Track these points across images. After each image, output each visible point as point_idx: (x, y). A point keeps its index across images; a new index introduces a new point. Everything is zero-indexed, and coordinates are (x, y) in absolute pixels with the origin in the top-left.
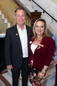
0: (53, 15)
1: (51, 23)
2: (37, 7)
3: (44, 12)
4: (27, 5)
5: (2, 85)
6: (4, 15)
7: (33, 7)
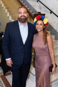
2: (44, 8)
3: (51, 13)
4: (35, 6)
5: (2, 85)
6: (11, 16)
7: (40, 8)
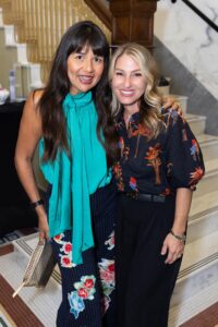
0: (212, 9)
1: (203, 46)
3: (173, 1)
